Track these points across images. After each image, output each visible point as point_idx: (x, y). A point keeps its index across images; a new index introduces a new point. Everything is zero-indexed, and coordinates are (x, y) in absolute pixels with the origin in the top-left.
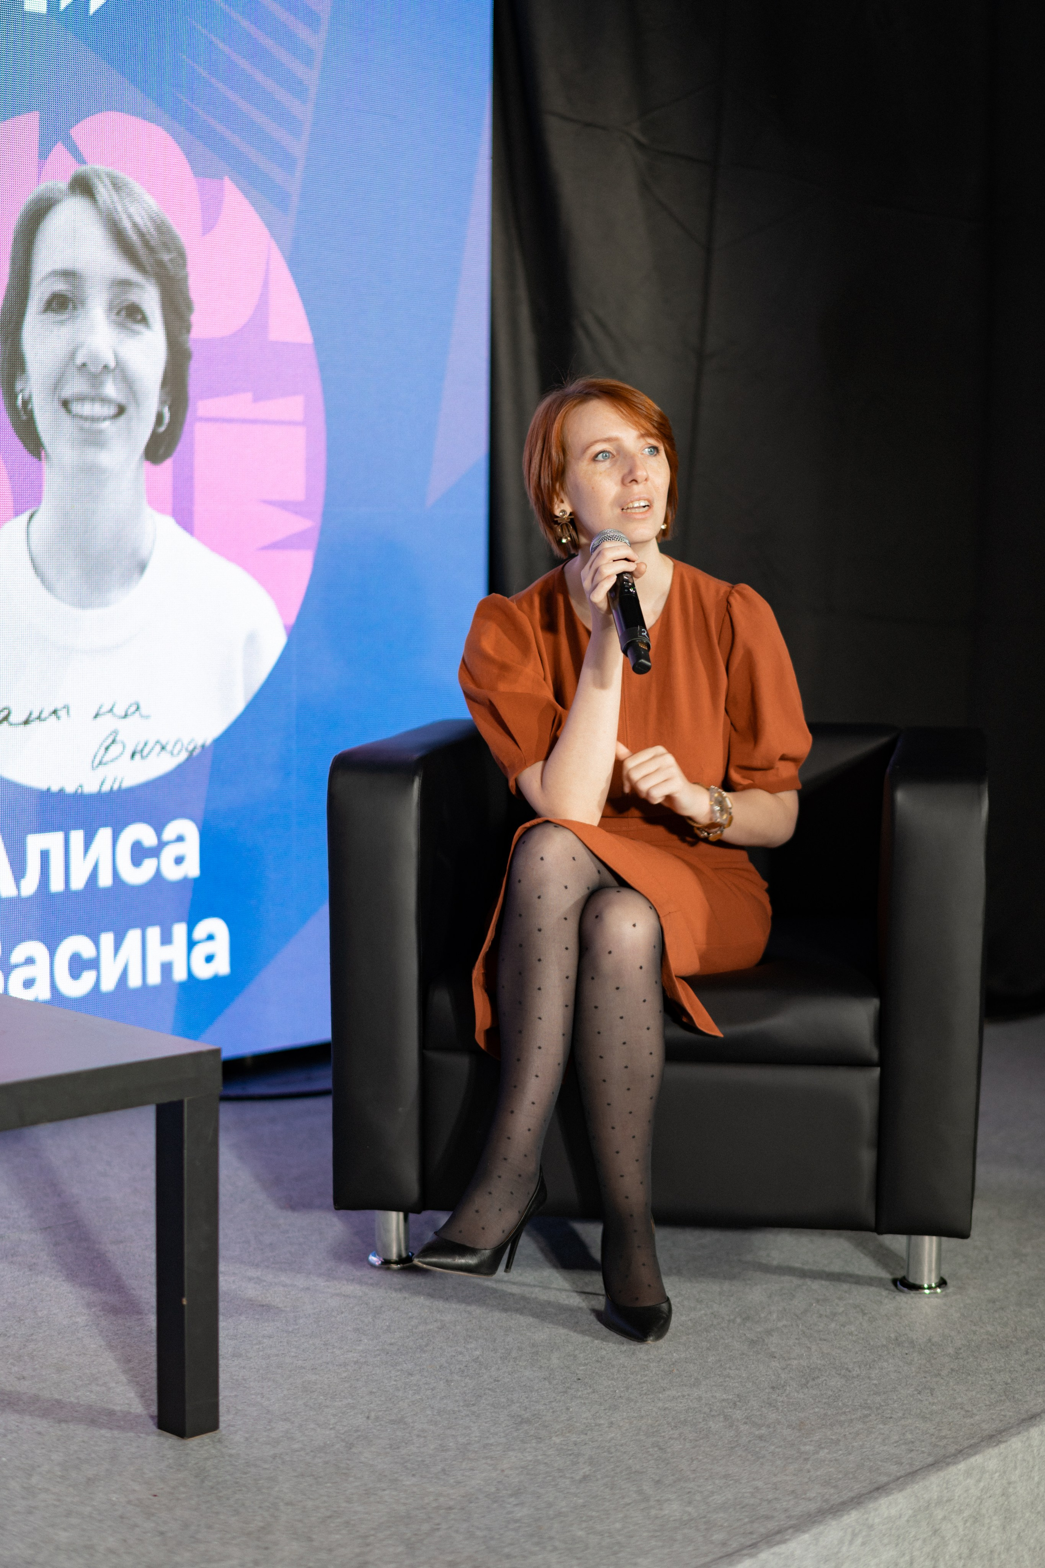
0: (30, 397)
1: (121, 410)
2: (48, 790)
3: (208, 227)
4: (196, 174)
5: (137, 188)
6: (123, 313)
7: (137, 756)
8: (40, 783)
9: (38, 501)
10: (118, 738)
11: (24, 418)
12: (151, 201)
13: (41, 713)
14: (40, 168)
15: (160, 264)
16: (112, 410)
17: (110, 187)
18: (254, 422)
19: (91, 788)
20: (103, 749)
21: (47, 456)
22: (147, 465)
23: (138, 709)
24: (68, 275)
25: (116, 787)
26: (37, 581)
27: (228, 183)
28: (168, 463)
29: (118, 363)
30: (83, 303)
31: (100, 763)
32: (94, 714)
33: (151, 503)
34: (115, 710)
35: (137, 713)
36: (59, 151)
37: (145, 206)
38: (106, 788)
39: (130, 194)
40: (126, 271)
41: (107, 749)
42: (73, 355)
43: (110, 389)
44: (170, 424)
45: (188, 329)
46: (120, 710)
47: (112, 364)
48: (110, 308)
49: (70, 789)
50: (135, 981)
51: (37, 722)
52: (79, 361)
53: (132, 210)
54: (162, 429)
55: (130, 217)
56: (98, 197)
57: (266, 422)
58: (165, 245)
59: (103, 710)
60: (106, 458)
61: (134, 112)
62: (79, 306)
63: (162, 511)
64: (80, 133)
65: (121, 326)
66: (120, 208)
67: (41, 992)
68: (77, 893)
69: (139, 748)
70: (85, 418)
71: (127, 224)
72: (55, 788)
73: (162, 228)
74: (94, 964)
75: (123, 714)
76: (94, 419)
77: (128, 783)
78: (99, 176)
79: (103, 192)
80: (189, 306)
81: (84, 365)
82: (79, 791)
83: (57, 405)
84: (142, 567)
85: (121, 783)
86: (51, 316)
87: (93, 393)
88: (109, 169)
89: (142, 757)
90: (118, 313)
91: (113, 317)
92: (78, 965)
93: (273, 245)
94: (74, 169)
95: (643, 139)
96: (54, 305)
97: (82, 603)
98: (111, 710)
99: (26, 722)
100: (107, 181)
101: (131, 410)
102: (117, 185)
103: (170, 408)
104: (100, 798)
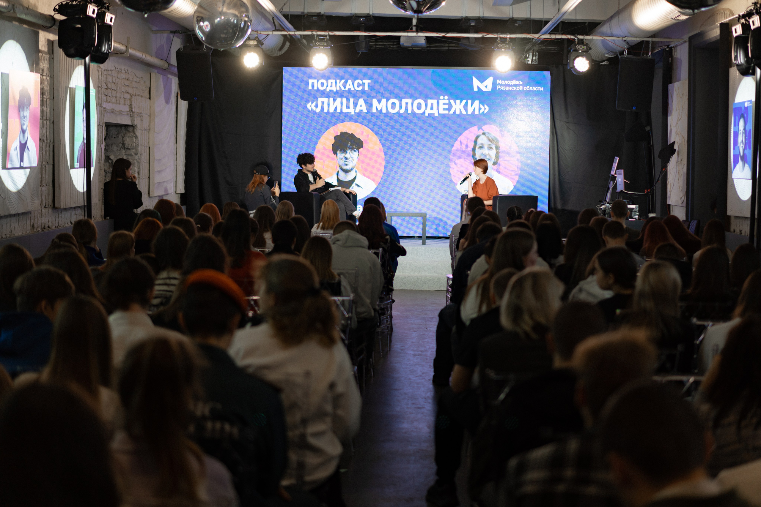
0: (477, 158)
1: (489, 160)
4: (500, 131)
6: (489, 148)
15: (495, 142)
22: (492, 166)
24: (482, 144)
27: (505, 132)
29: (489, 154)
33: (493, 170)
37: (493, 136)
39: (491, 134)
40: (490, 143)
42: (482, 153)
43: (488, 157)
45: (499, 150)
53: (491, 136)
54: (495, 161)
56: (485, 135)
58: (495, 140)
61: (491, 124)
62: (483, 148)
64: (483, 128)
65: (489, 150)
66: (489, 136)
71: (490, 138)
73: (495, 137)
78: (486, 132)
79: (487, 135)
80: (499, 147)
81: (484, 154)
86: (479, 149)
88: (488, 131)
94: (482, 132)
102: (488, 133)
103: (496, 159)
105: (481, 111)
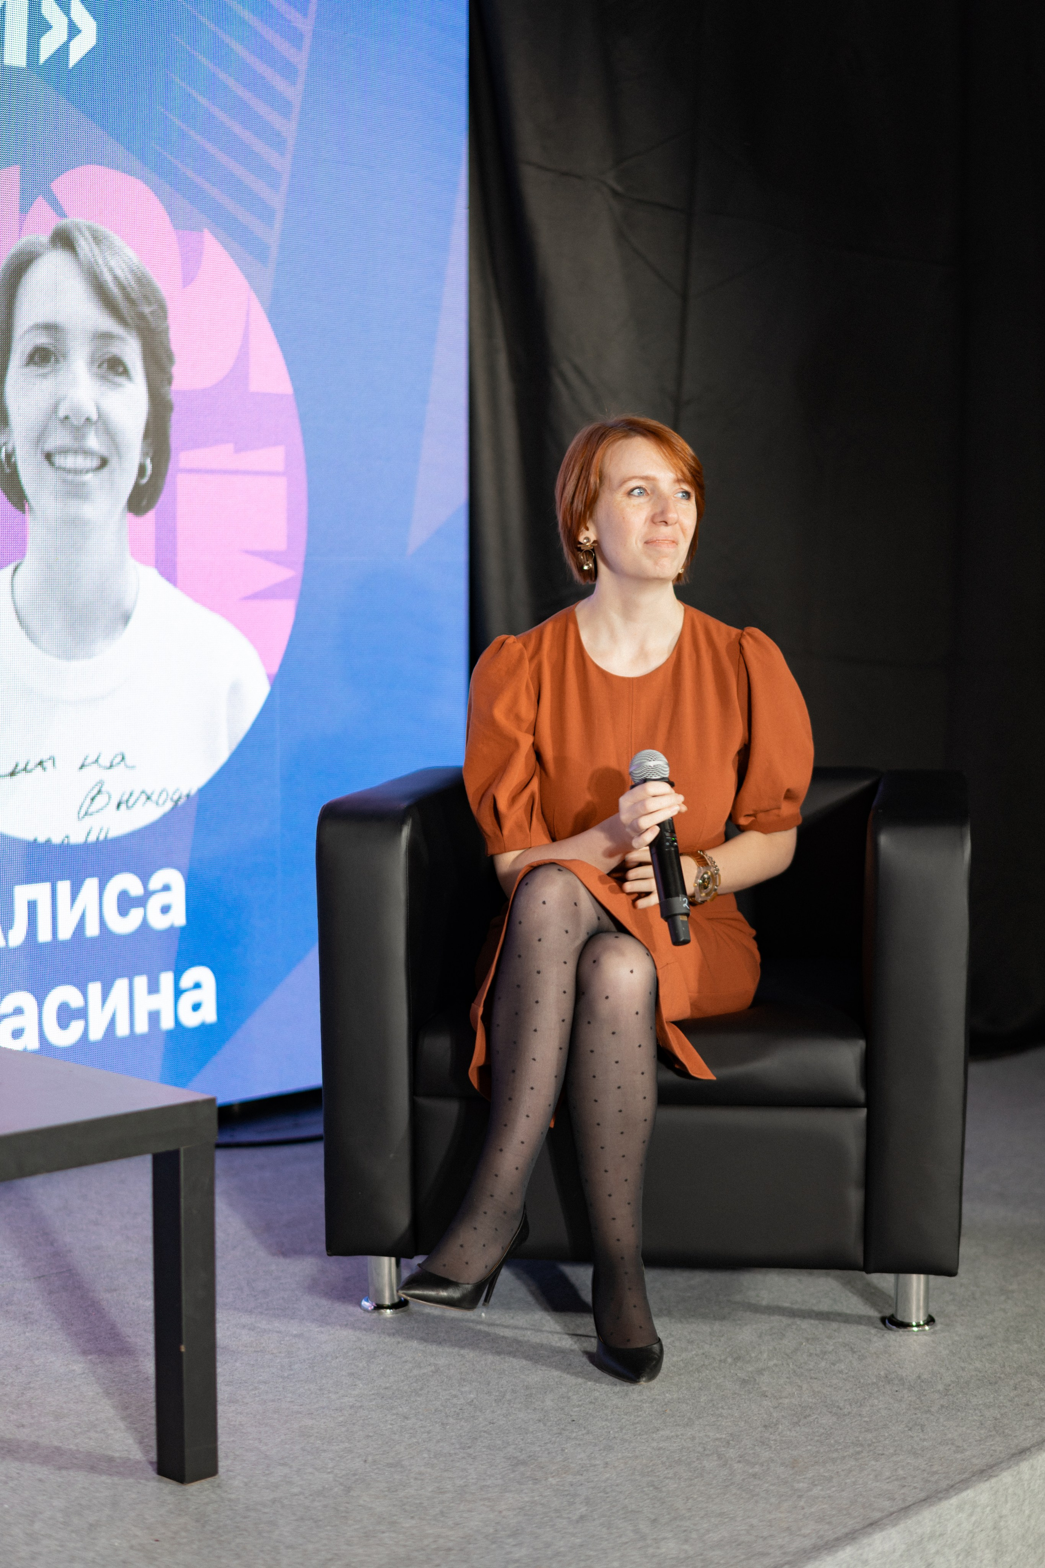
0: (14, 450)
1: (104, 462)
2: (35, 840)
3: (188, 279)
4: (176, 227)
5: (117, 240)
6: (105, 365)
7: (123, 807)
8: (27, 835)
9: (23, 554)
10: (103, 789)
11: (8, 471)
12: (130, 253)
13: (26, 765)
14: (22, 221)
15: (141, 316)
16: (95, 463)
17: (91, 240)
18: (236, 472)
19: (77, 838)
20: (88, 800)
21: (31, 509)
22: (130, 516)
23: (123, 758)
24: (51, 328)
25: (102, 837)
26: (22, 634)
27: (208, 237)
28: (151, 515)
29: (100, 415)
30: (65, 356)
31: (86, 814)
32: (80, 765)
33: (133, 554)
34: (100, 761)
35: (123, 763)
36: (40, 206)
37: (126, 258)
38: (92, 838)
39: (111, 247)
40: (107, 323)
41: (93, 799)
42: (55, 408)
43: (93, 442)
44: (152, 476)
45: (170, 381)
46: (105, 761)
47: (94, 417)
48: (92, 360)
49: (56, 840)
50: (122, 1030)
51: (23, 774)
52: (62, 413)
53: (113, 263)
54: (144, 481)
55: (111, 270)
56: (78, 249)
57: (246, 473)
58: (146, 297)
59: (89, 761)
60: (89, 510)
61: (113, 165)
62: (61, 359)
63: (145, 562)
64: (61, 186)
65: (103, 378)
66: (100, 261)
67: (30, 1042)
68: (64, 943)
69: (125, 798)
70: (68, 471)
71: (108, 278)
72: (41, 839)
73: (142, 281)
74: (82, 1013)
75: (108, 765)
76: (77, 472)
77: (113, 833)
78: (80, 231)
79: (84, 245)
80: (170, 357)
81: (66, 418)
82: (66, 842)
83: (40, 458)
84: (126, 618)
85: (107, 833)
86: (33, 370)
87: (76, 445)
88: (89, 223)
89: (128, 807)
90: (100, 366)
91: (95, 369)
92: (66, 1015)
93: (253, 296)
94: (54, 223)
95: (619, 188)
96: (36, 358)
97: (68, 655)
98: (97, 761)
99: (12, 774)
100: (87, 234)
101: (113, 462)
102: (97, 239)
103: (152, 460)
104: (86, 847)
105: (48, 46)
